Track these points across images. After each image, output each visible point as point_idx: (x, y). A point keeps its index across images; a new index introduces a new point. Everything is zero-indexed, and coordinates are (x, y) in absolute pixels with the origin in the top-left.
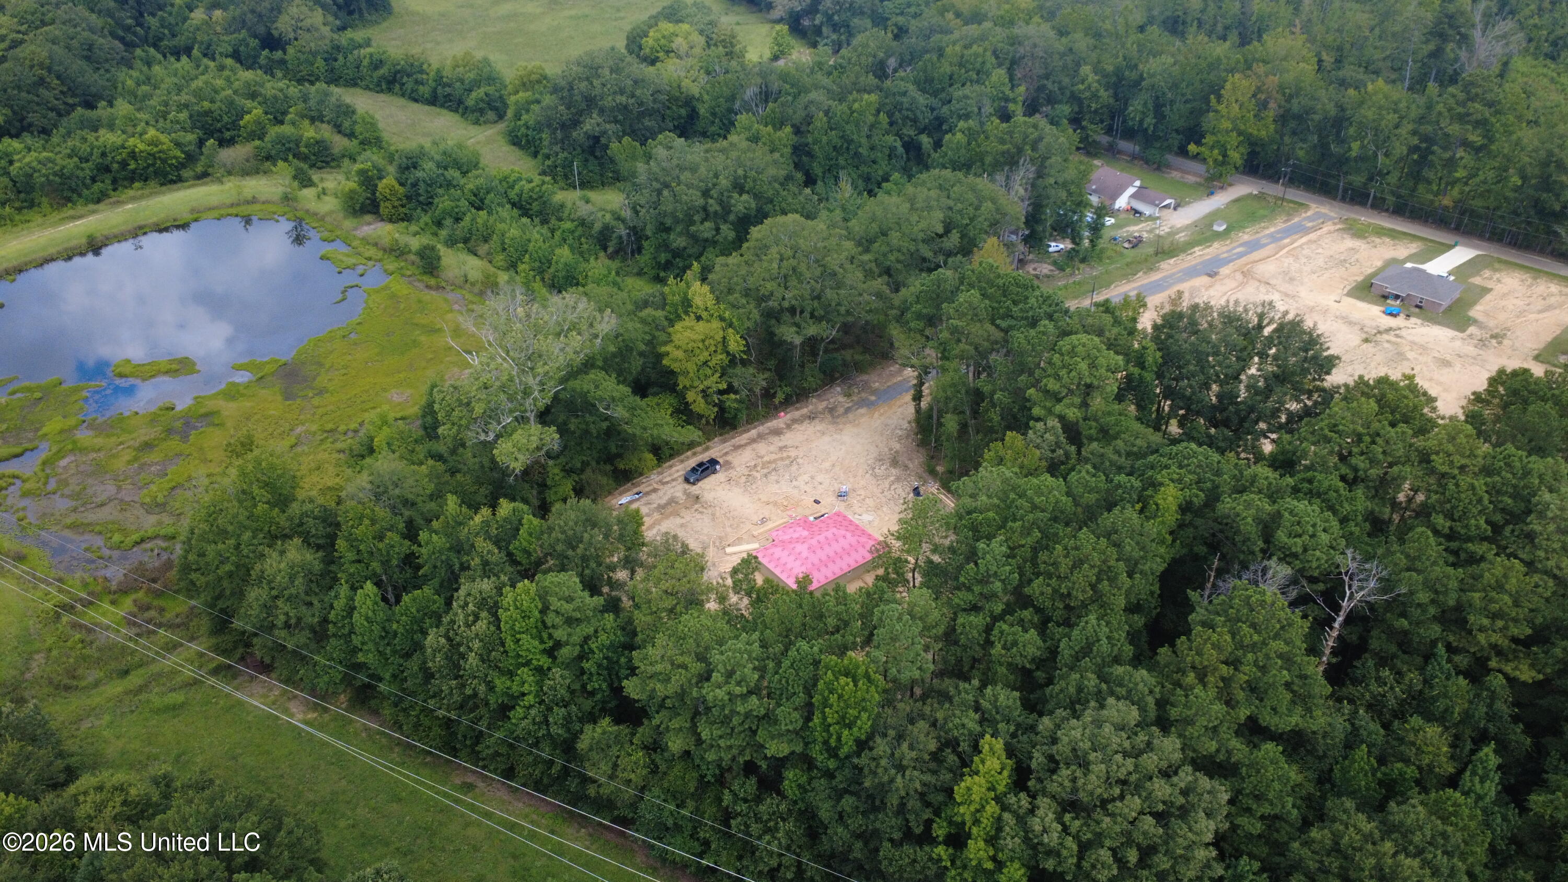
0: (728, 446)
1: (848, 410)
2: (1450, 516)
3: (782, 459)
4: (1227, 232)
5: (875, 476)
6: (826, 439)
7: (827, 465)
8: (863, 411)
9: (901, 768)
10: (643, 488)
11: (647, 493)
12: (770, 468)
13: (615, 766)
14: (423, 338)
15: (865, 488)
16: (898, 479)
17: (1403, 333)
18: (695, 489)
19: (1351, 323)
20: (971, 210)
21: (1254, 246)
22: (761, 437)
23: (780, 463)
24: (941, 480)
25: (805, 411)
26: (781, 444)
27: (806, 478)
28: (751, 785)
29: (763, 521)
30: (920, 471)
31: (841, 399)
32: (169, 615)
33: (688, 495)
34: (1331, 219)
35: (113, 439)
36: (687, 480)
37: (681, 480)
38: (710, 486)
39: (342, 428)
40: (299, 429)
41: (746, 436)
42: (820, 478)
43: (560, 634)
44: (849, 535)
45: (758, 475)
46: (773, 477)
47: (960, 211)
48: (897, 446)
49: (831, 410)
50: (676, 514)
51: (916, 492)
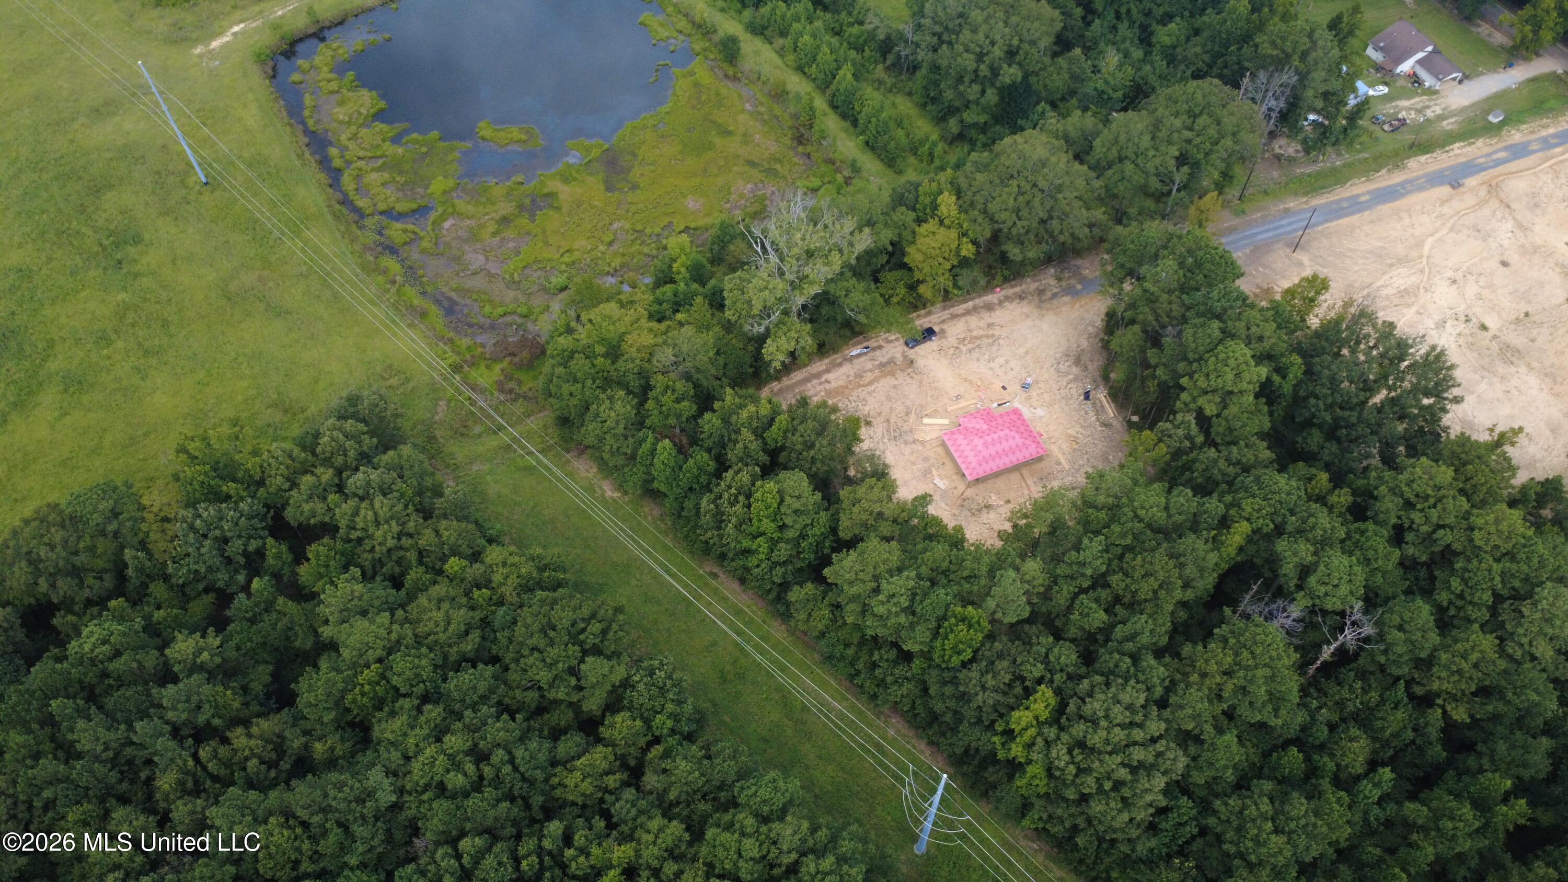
0: (946, 314)
1: (1055, 296)
2: (1464, 581)
3: (987, 336)
5: (1058, 371)
6: (1029, 322)
7: (1022, 351)
8: (1067, 299)
9: (983, 688)
10: (872, 343)
11: (874, 349)
12: (974, 342)
13: (810, 615)
14: (717, 141)
15: (1046, 381)
16: (1076, 379)
18: (911, 353)
20: (1208, 146)
21: (1520, 151)
22: (975, 309)
23: (985, 340)
24: (1111, 388)
25: (1018, 289)
26: (990, 321)
27: (1001, 360)
28: (893, 654)
29: (958, 397)
30: (1096, 374)
31: (1052, 282)
32: (525, 388)
33: (905, 357)
35: (481, 209)
36: (909, 343)
37: (901, 341)
38: (926, 353)
39: (648, 231)
40: (616, 225)
41: (964, 306)
42: (1013, 363)
43: (788, 521)
44: (1017, 436)
45: (964, 349)
46: (976, 354)
47: (1197, 146)
48: (1085, 344)
49: (1041, 292)
50: (892, 374)
51: (1087, 396)
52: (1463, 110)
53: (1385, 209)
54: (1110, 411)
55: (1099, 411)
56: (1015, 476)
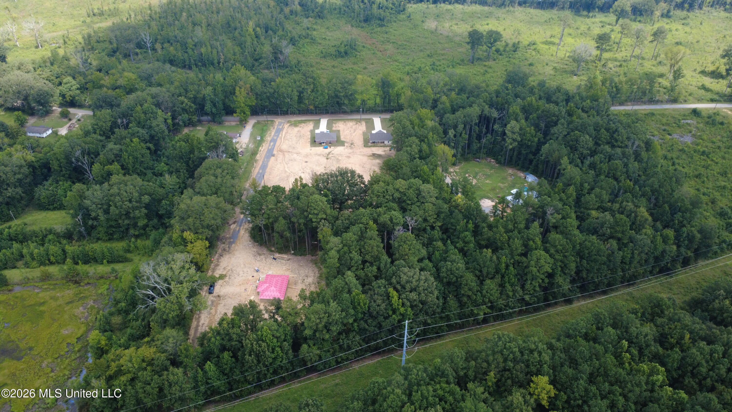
1: (229, 247)
3: (228, 271)
4: (262, 138)
5: (259, 261)
6: (233, 259)
7: (242, 266)
8: (233, 245)
16: (266, 258)
17: (333, 152)
18: (215, 294)
19: (319, 155)
21: (274, 141)
22: (214, 269)
23: (229, 273)
25: (217, 255)
26: (223, 267)
27: (241, 272)
29: (246, 290)
30: (269, 252)
31: (223, 245)
33: (215, 297)
34: (284, 123)
36: (210, 293)
37: (207, 294)
38: (218, 289)
41: (210, 271)
42: (245, 270)
45: (227, 280)
46: (232, 278)
48: (255, 250)
49: (224, 250)
50: (218, 304)
51: (275, 259)
52: (249, 141)
53: (268, 170)
54: (285, 256)
55: (283, 259)
56: (289, 289)
